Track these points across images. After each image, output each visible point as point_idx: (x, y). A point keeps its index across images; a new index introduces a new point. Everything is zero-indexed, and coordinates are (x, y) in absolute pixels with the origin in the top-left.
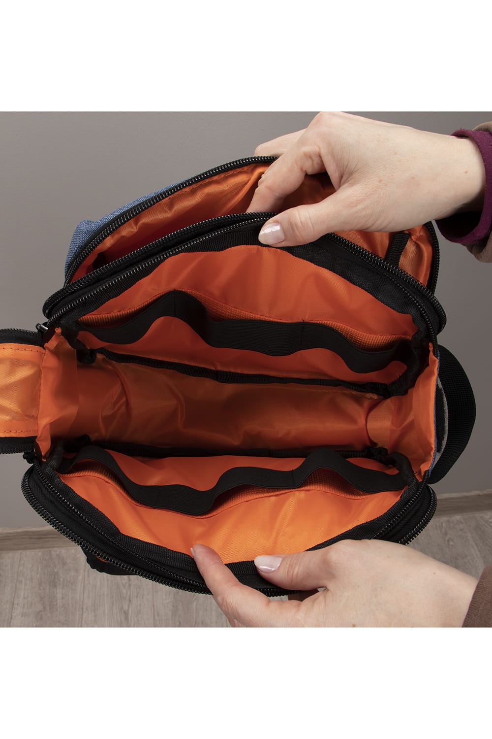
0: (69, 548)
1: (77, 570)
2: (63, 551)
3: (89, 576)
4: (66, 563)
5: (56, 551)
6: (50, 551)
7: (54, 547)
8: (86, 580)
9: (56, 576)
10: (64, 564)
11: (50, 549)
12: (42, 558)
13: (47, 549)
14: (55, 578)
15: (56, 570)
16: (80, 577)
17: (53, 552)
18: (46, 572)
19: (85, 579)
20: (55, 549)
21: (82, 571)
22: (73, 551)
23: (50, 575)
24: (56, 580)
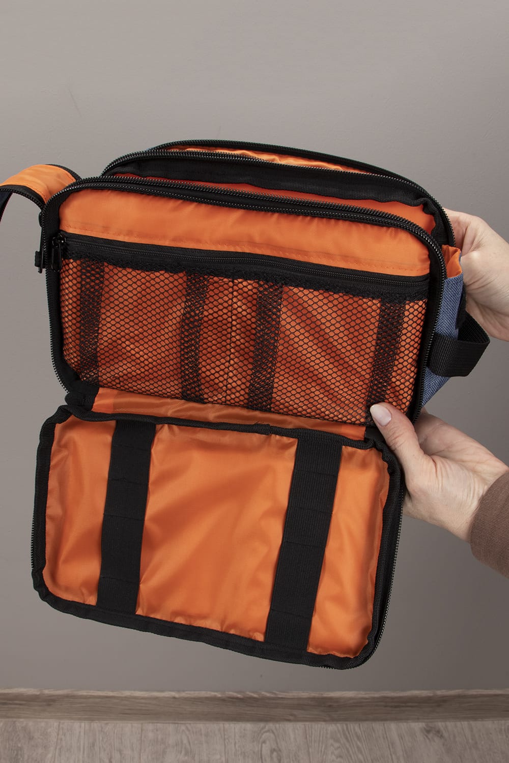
0: (39, 720)
1: (46, 747)
2: (31, 724)
3: (60, 755)
4: (33, 737)
5: (21, 723)
6: (14, 722)
7: (19, 717)
8: (56, 760)
9: (19, 752)
10: (31, 738)
11: (14, 720)
12: (3, 730)
13: (11, 720)
14: (17, 755)
15: (19, 745)
16: (50, 756)
17: (18, 724)
18: (7, 746)
19: (55, 758)
20: (21, 720)
21: (52, 749)
22: (43, 724)
23: (12, 749)
24: (19, 757)
